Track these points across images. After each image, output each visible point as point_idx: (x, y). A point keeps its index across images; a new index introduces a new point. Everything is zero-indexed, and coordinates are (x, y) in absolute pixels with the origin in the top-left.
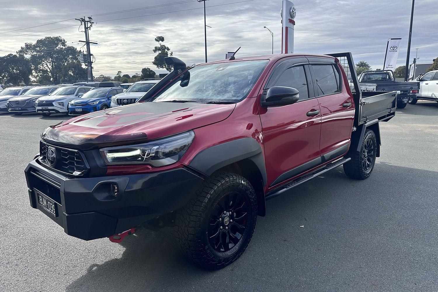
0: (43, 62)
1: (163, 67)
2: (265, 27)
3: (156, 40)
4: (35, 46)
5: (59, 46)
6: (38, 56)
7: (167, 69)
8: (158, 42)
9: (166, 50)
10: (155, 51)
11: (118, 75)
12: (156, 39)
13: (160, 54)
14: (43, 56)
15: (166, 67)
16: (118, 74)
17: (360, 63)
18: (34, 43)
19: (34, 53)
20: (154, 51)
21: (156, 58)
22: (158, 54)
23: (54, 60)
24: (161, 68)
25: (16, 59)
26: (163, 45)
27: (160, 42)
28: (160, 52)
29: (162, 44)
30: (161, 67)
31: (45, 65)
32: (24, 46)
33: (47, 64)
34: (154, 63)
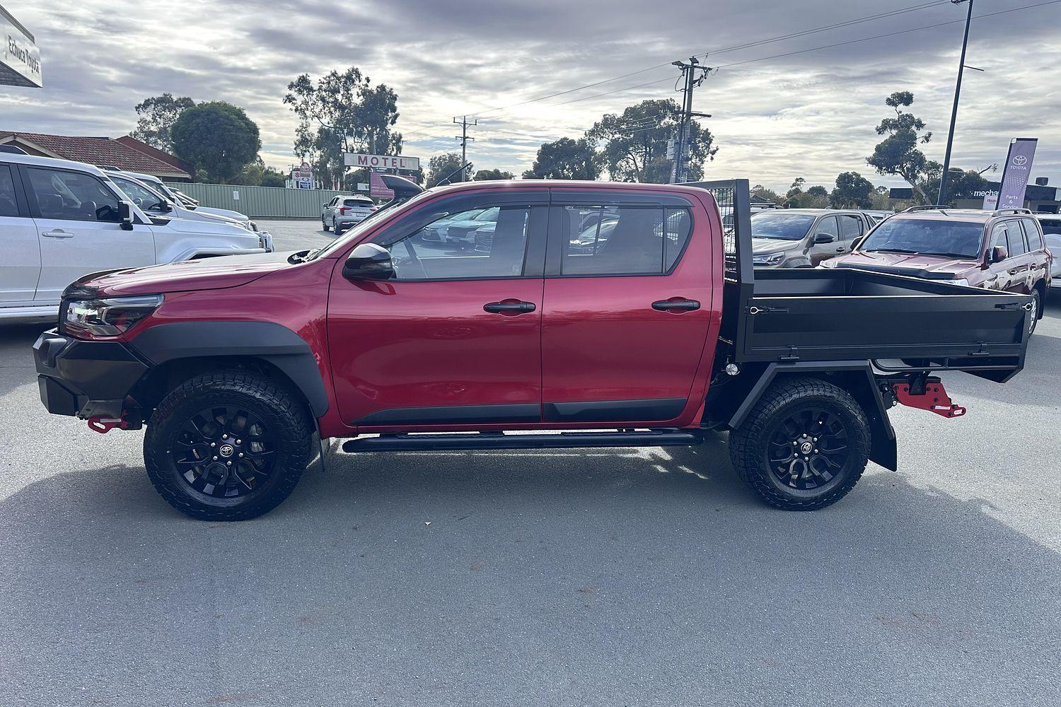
0: (629, 156)
1: (893, 172)
3: (890, 102)
4: (621, 121)
5: (667, 120)
6: (621, 141)
7: (906, 178)
8: (894, 108)
9: (914, 128)
10: (880, 131)
11: (794, 188)
12: (888, 99)
13: (892, 137)
14: (631, 143)
15: (904, 171)
16: (794, 185)
18: (620, 114)
19: (616, 136)
20: (877, 130)
21: (878, 148)
22: (888, 137)
23: (650, 149)
24: (888, 175)
25: (572, 148)
26: (907, 115)
27: (901, 107)
28: (894, 132)
29: (904, 113)
30: (889, 172)
31: (631, 162)
32: (600, 120)
33: (634, 160)
34: (872, 161)
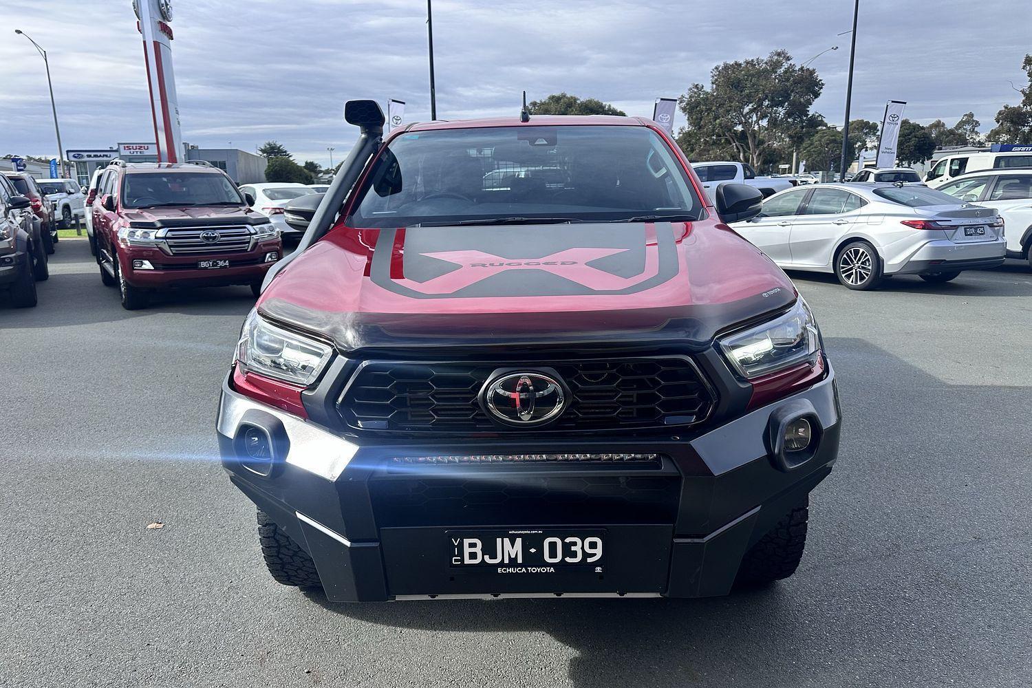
2: (19, 32)
17: (268, 146)
